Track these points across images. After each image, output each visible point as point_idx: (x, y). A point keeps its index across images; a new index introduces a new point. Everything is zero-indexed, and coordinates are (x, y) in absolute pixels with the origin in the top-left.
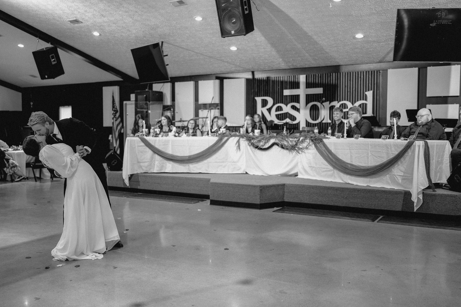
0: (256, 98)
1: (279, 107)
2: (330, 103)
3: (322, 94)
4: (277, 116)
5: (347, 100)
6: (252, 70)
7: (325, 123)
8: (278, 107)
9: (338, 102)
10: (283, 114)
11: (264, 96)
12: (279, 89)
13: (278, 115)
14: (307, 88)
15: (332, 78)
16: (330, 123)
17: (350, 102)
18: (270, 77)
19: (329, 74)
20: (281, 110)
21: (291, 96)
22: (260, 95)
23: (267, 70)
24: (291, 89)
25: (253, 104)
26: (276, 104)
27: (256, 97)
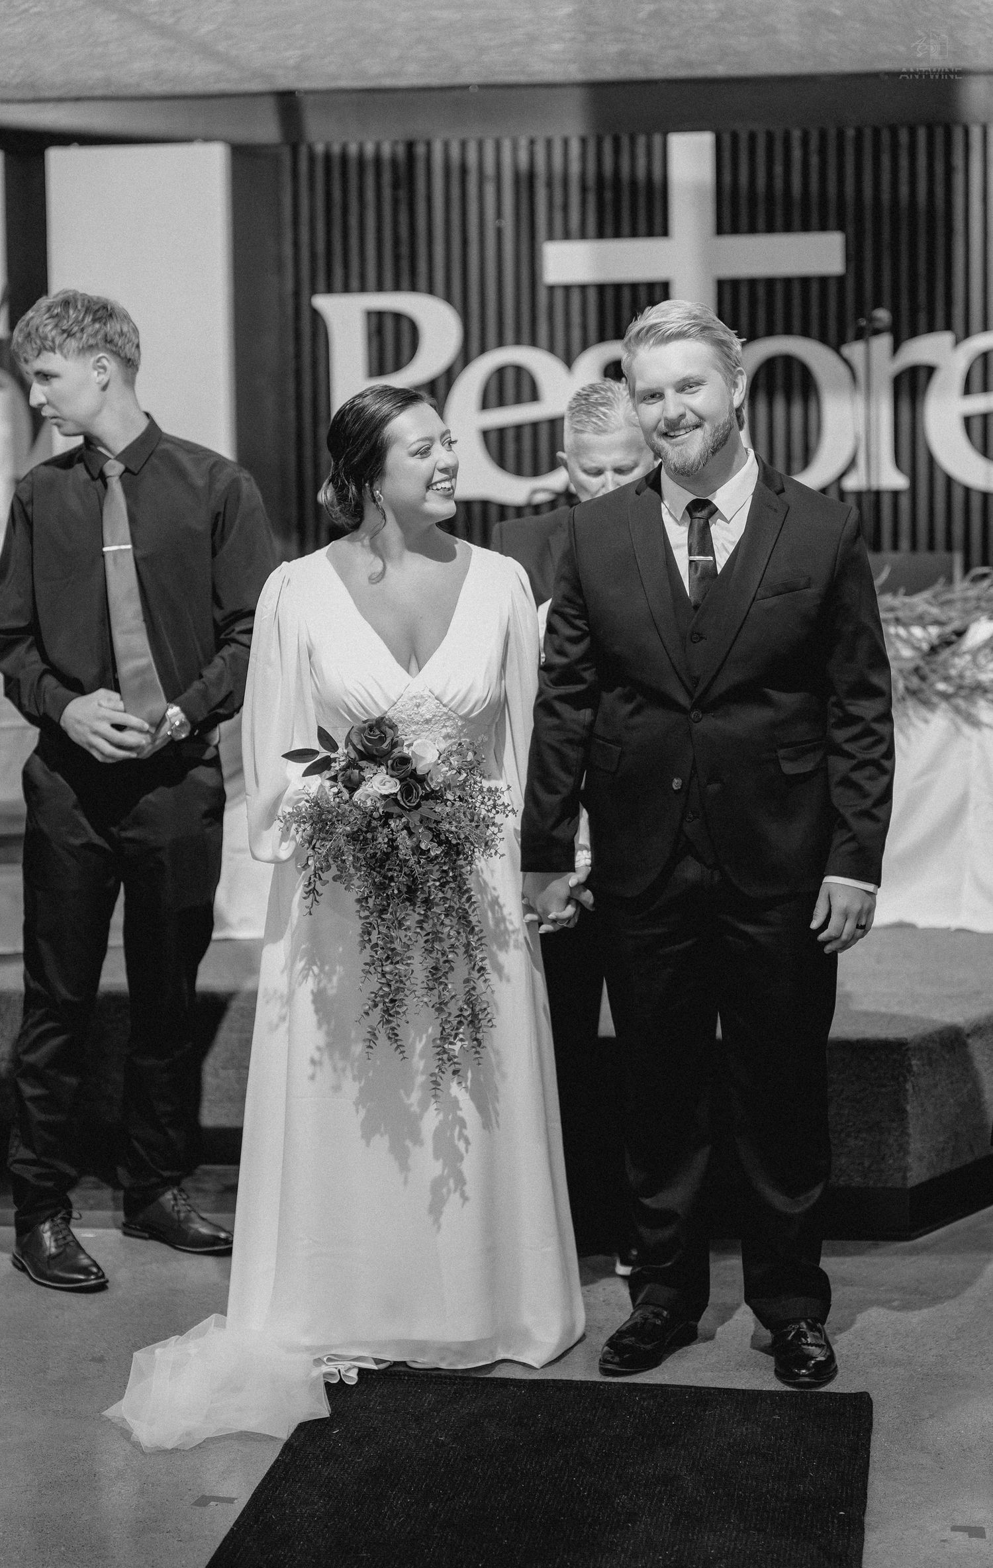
0: (322, 302)
1: (510, 377)
2: (896, 347)
3: (841, 280)
4: (493, 438)
6: (285, 82)
7: (859, 494)
8: (500, 372)
9: (957, 342)
10: (535, 425)
11: (380, 288)
12: (499, 232)
13: (501, 431)
14: (720, 230)
15: (904, 162)
16: (896, 494)
18: (429, 144)
19: (885, 136)
20: (518, 400)
21: (601, 288)
22: (355, 282)
23: (403, 82)
24: (601, 235)
25: (291, 349)
26: (483, 350)
27: (314, 291)
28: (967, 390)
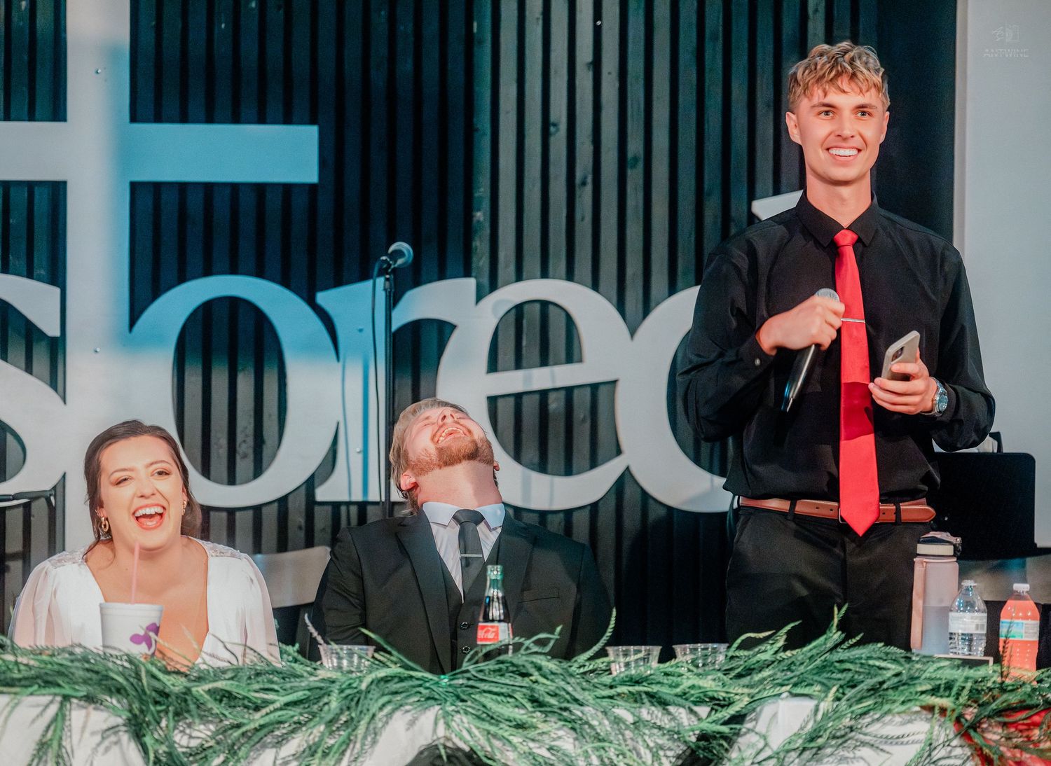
5: (570, 276)
7: (336, 508)
17: (595, 286)
28: (493, 366)
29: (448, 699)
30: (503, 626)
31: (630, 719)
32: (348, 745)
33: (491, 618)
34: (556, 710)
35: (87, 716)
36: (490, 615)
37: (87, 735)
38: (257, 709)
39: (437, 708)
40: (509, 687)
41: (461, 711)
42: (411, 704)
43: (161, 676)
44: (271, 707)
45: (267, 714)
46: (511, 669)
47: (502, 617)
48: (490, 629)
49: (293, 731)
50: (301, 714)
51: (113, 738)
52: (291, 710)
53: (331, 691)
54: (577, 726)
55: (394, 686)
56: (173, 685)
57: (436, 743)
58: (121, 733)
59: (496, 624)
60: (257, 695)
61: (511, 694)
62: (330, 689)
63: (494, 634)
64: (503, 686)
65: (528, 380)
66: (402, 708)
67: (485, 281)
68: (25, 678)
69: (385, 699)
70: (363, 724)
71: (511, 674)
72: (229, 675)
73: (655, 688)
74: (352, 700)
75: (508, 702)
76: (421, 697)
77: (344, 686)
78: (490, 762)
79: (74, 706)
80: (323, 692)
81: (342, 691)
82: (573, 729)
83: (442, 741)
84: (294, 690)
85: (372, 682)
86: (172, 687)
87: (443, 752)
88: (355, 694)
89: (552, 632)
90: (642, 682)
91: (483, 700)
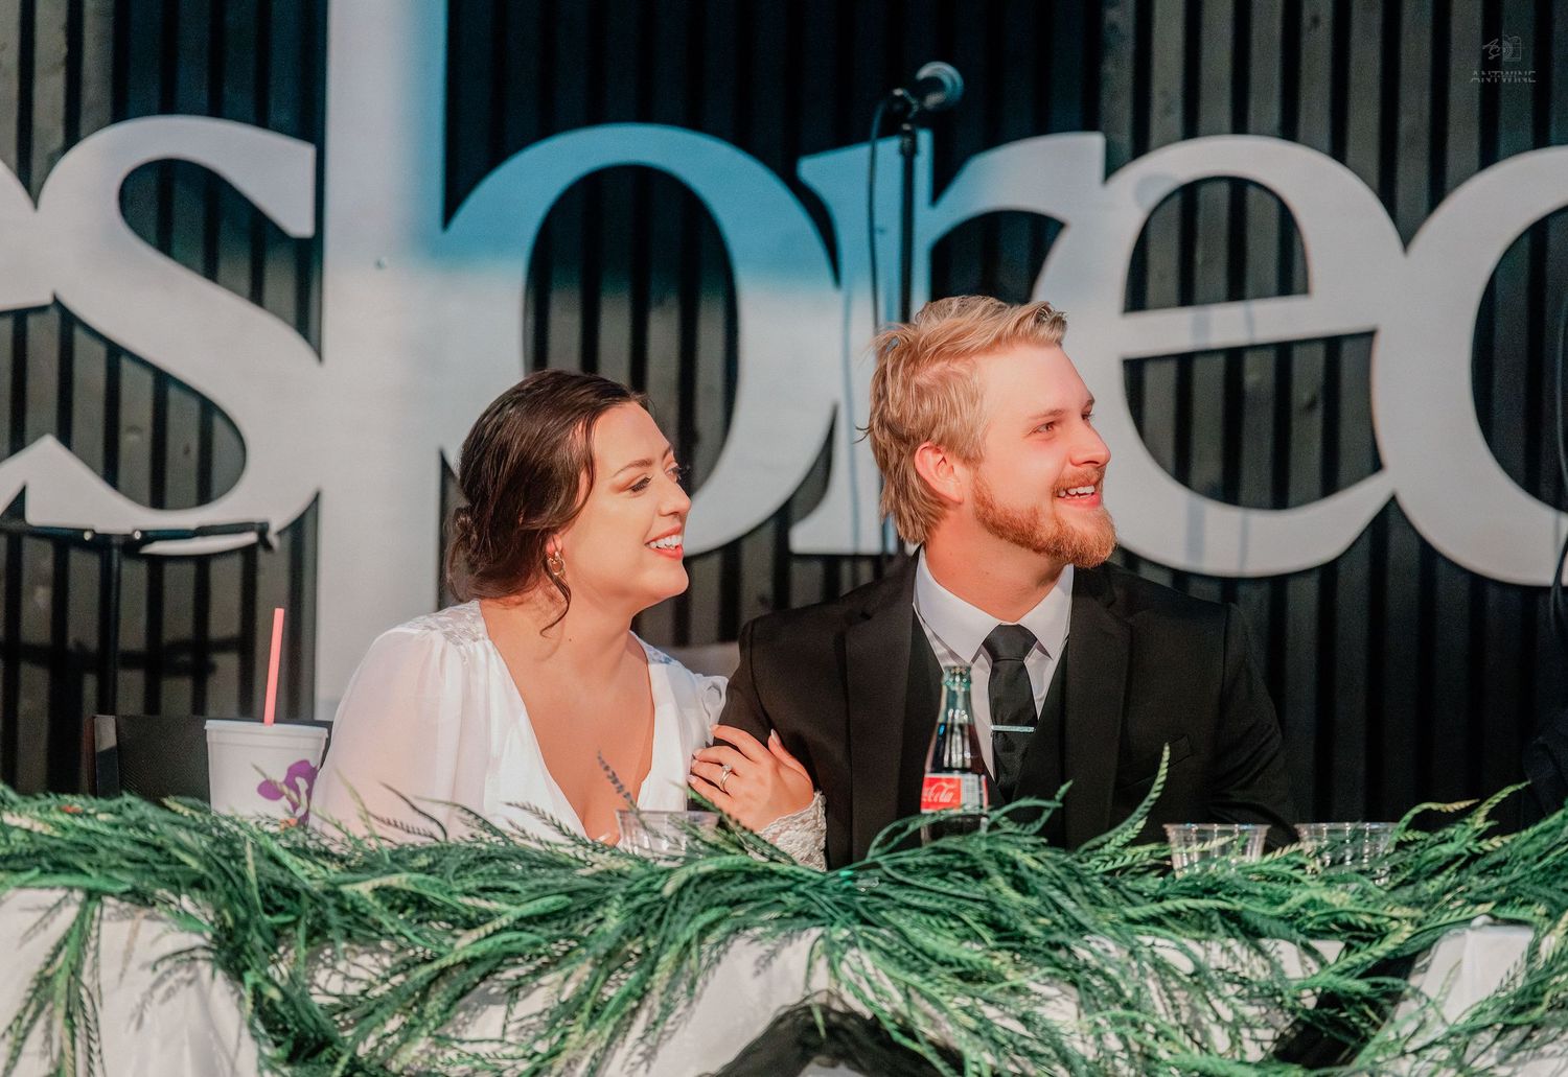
5: (1289, 130)
7: (832, 566)
28: (1137, 299)
29: (837, 917)
30: (970, 780)
31: (1185, 966)
32: (641, 999)
33: (946, 764)
34: (1040, 947)
35: (135, 932)
36: (946, 758)
37: (133, 966)
38: (470, 925)
39: (816, 932)
40: (951, 899)
41: (861, 943)
42: (763, 924)
43: (287, 858)
44: (497, 924)
45: (488, 936)
46: (959, 864)
47: (968, 764)
48: (944, 784)
49: (538, 972)
50: (553, 940)
51: (183, 974)
52: (531, 932)
53: (609, 898)
54: (1079, 977)
55: (732, 890)
56: (310, 877)
57: (808, 1002)
58: (200, 964)
59: (956, 775)
60: (468, 901)
61: (954, 912)
62: (610, 893)
63: (951, 795)
64: (941, 897)
65: (1201, 327)
66: (748, 932)
67: (1125, 139)
68: (19, 857)
69: (712, 914)
70: (667, 960)
71: (960, 875)
72: (423, 861)
73: (1238, 904)
74: (649, 915)
75: (951, 928)
76: (786, 911)
77: (636, 888)
78: (907, 1042)
79: (106, 911)
80: (595, 897)
81: (630, 897)
82: (1074, 983)
83: (822, 999)
84: (544, 891)
85: (687, 884)
86: (307, 881)
87: (819, 1019)
88: (656, 902)
89: (1051, 798)
90: (1216, 892)
91: (902, 922)
